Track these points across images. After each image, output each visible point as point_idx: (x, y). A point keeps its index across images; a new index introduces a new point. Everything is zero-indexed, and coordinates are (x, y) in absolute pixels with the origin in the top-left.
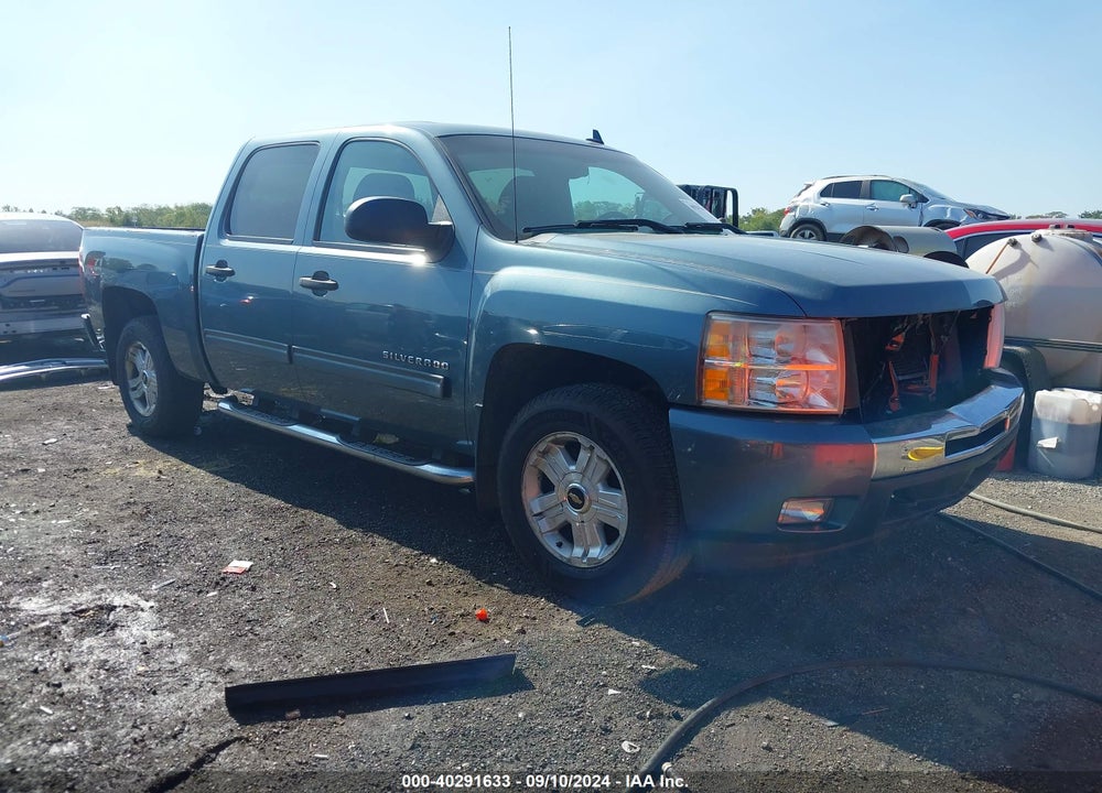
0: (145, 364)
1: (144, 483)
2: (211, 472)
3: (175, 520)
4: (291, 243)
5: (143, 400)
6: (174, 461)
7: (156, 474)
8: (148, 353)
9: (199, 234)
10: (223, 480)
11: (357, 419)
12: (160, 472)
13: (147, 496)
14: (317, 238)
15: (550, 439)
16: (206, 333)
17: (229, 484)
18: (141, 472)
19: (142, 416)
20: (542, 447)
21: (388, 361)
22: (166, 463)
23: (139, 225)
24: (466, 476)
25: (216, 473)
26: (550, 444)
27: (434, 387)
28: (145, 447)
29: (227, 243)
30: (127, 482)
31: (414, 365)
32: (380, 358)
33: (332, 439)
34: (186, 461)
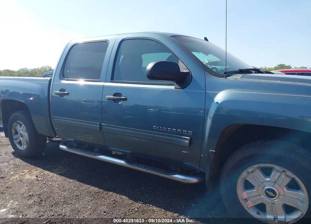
0: (22, 130)
1: (31, 183)
2: (58, 174)
3: (56, 204)
4: (99, 81)
5: (20, 143)
6: (40, 170)
7: (34, 177)
8: (23, 125)
9: (49, 78)
10: (67, 179)
11: (130, 152)
12: (37, 176)
13: (36, 190)
14: (112, 80)
15: (255, 167)
16: (54, 118)
17: (70, 180)
18: (28, 177)
19: (21, 150)
20: (250, 169)
21: (156, 130)
22: (37, 171)
23: (19, 76)
24: (194, 180)
25: (61, 175)
26: (255, 169)
27: (184, 142)
28: (24, 163)
29: (64, 82)
30: (24, 183)
31: (171, 132)
32: (152, 129)
33: (121, 162)
34: (45, 169)
